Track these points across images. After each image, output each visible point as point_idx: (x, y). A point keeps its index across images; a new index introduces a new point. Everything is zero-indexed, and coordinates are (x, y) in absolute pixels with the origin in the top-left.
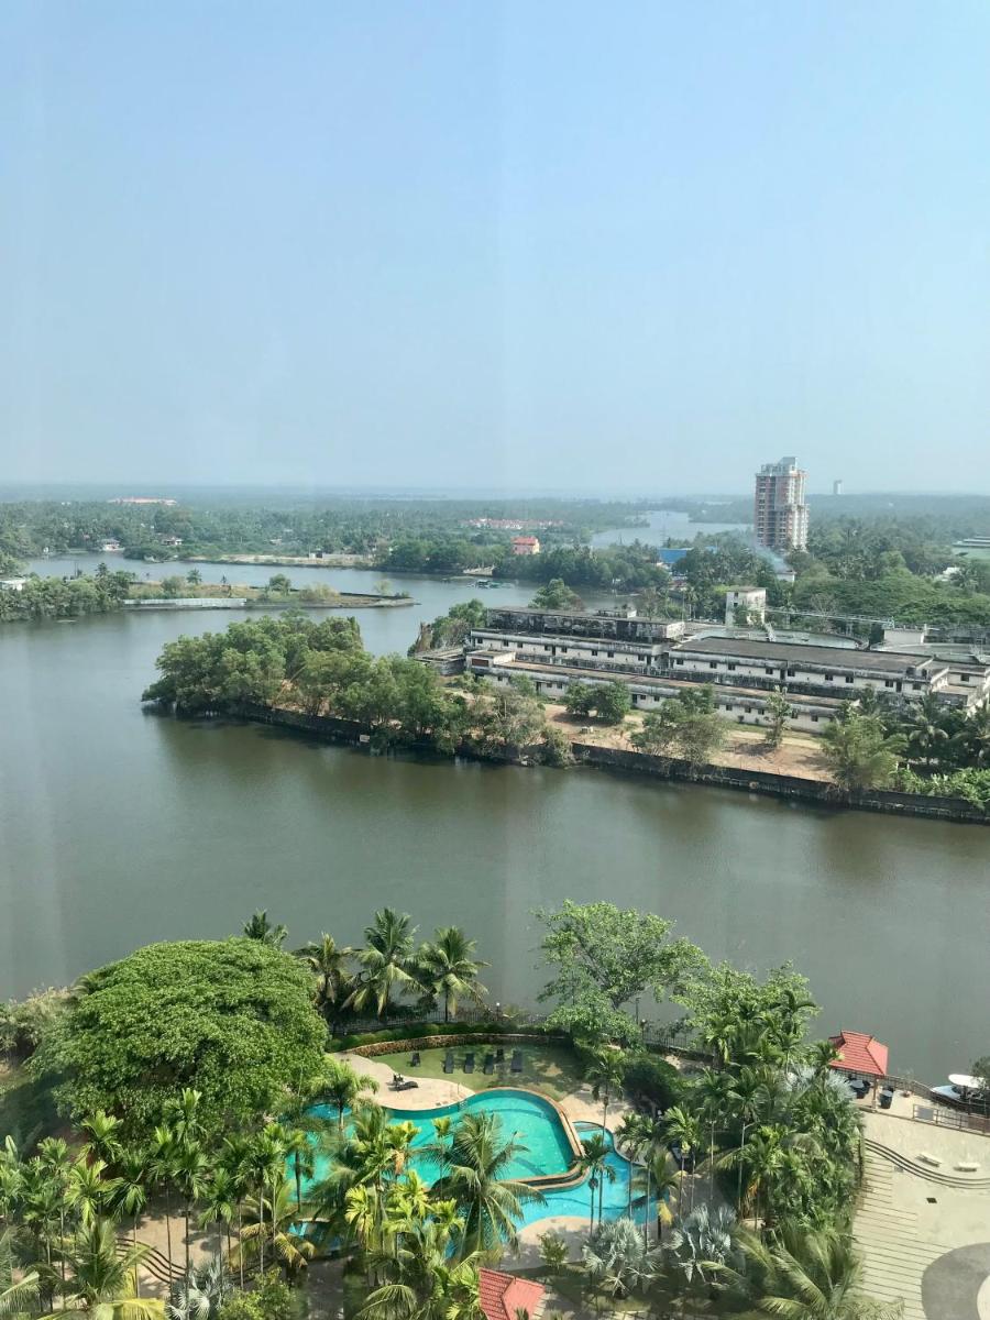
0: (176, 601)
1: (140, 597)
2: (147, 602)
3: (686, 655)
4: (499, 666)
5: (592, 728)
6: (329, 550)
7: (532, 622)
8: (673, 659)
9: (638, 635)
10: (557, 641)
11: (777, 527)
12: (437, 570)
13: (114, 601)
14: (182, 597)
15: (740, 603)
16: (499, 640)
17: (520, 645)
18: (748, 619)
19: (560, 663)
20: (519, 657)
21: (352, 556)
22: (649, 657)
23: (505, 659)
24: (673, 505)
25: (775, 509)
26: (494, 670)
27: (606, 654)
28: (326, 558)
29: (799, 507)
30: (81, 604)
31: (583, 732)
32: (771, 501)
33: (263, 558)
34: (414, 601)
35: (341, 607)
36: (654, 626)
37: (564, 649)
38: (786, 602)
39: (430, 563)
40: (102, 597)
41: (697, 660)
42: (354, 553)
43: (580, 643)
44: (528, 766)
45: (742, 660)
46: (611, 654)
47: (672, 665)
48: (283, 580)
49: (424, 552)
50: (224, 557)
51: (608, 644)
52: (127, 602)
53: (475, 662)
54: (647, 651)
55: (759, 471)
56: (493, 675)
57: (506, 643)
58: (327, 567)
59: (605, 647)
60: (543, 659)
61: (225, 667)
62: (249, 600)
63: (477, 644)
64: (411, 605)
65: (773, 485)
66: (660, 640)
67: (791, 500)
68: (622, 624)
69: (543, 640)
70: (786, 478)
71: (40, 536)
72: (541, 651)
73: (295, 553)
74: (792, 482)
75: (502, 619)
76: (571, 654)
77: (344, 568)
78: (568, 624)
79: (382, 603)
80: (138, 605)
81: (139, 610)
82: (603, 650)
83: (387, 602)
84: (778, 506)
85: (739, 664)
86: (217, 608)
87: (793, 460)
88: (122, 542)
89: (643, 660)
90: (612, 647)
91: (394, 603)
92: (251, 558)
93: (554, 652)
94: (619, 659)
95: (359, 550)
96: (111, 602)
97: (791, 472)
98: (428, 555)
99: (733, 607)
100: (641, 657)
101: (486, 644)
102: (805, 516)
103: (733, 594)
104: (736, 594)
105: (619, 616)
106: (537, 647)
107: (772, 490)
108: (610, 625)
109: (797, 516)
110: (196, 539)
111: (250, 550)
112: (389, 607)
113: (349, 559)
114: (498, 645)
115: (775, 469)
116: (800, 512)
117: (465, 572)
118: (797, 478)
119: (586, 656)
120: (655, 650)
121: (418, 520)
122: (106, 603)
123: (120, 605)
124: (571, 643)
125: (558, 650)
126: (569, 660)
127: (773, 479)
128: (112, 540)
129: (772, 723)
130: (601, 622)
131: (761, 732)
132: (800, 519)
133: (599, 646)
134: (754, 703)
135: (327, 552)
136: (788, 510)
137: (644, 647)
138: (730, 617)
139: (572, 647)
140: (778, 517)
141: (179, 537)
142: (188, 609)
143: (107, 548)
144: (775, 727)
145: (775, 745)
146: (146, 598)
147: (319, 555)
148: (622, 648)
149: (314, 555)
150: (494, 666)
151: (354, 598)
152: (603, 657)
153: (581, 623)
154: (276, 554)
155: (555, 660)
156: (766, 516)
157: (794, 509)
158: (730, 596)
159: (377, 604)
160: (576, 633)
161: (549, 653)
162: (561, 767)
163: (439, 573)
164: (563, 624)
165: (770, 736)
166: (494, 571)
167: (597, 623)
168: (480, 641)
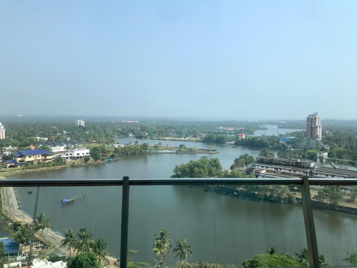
0: (159, 151)
1: (150, 150)
2: (152, 151)
3: (319, 172)
4: (263, 174)
5: (297, 193)
6: (187, 136)
7: (269, 161)
8: (314, 174)
9: (302, 166)
10: (278, 167)
11: (313, 132)
12: (218, 142)
13: (144, 151)
14: (160, 150)
15: (321, 156)
16: (260, 166)
17: (267, 167)
18: (324, 160)
19: (279, 173)
20: (267, 171)
21: (194, 138)
22: (307, 173)
23: (264, 172)
24: (271, 123)
25: (313, 127)
26: (262, 175)
27: (293, 171)
28: (187, 139)
29: (320, 126)
30: (137, 152)
31: (294, 194)
32: (311, 125)
33: (171, 138)
34: (219, 152)
35: (200, 153)
36: (307, 164)
37: (281, 169)
38: (334, 156)
39: (216, 140)
40: (141, 150)
41: (322, 174)
42: (194, 137)
43: (285, 168)
44: (284, 203)
45: (336, 175)
46: (295, 171)
47: (314, 175)
48: (183, 145)
49: (214, 137)
50: (161, 138)
51: (294, 168)
52: (147, 151)
53: (255, 172)
54: (306, 171)
55: (307, 116)
56: (261, 176)
57: (263, 167)
58: (188, 141)
59: (293, 169)
60: (274, 172)
61: (195, 172)
62: (177, 151)
63: (254, 167)
64: (218, 153)
65: (312, 120)
66: (309, 168)
67: (317, 124)
68: (297, 163)
69: (274, 167)
70: (316, 118)
71: (114, 132)
72: (273, 169)
73: (178, 137)
74: (317, 120)
75: (260, 160)
76: (283, 171)
77: (193, 141)
78: (280, 162)
79: (211, 152)
80: (150, 152)
81: (150, 153)
82: (292, 170)
83: (212, 152)
84: (313, 126)
85: (335, 176)
86: (169, 153)
87: (317, 113)
88: (134, 133)
89: (305, 173)
90: (295, 169)
91: (213, 152)
92: (168, 138)
93: (277, 170)
94: (297, 173)
95: (195, 136)
96: (143, 151)
97: (317, 117)
98: (216, 138)
99: (319, 157)
100: (304, 172)
101: (256, 167)
102: (321, 129)
103: (319, 154)
104: (320, 154)
105: (295, 161)
106: (272, 168)
107: (312, 122)
108: (293, 163)
109: (319, 129)
110: (151, 133)
111: (166, 136)
112: (212, 153)
113: (193, 139)
114: (260, 167)
115: (312, 116)
116: (320, 128)
117: (226, 143)
118: (319, 118)
119: (288, 171)
120: (308, 171)
121: (204, 127)
122: (142, 151)
123: (146, 152)
124: (283, 168)
125: (279, 170)
126: (282, 172)
127: (312, 118)
128: (131, 133)
129: (353, 194)
130: (290, 162)
131: (349, 196)
132: (320, 130)
133: (291, 169)
134: (343, 187)
135: (187, 137)
136: (316, 127)
137: (305, 170)
138: (318, 160)
139: (283, 169)
140: (314, 129)
141: (147, 132)
142: (162, 153)
143: (130, 135)
144: (354, 195)
145: (354, 200)
146: (152, 150)
147: (185, 138)
148: (298, 170)
149: (183, 138)
150: (262, 174)
151: (202, 150)
152: (292, 172)
153: (284, 162)
154: (173, 137)
155: (278, 172)
156: (310, 129)
157: (318, 127)
158: (318, 154)
159: (209, 152)
160: (283, 165)
161: (276, 170)
162: (294, 204)
163: (219, 143)
164: (278, 162)
165: (352, 197)
166: (235, 143)
167: (289, 162)
168: (255, 166)
